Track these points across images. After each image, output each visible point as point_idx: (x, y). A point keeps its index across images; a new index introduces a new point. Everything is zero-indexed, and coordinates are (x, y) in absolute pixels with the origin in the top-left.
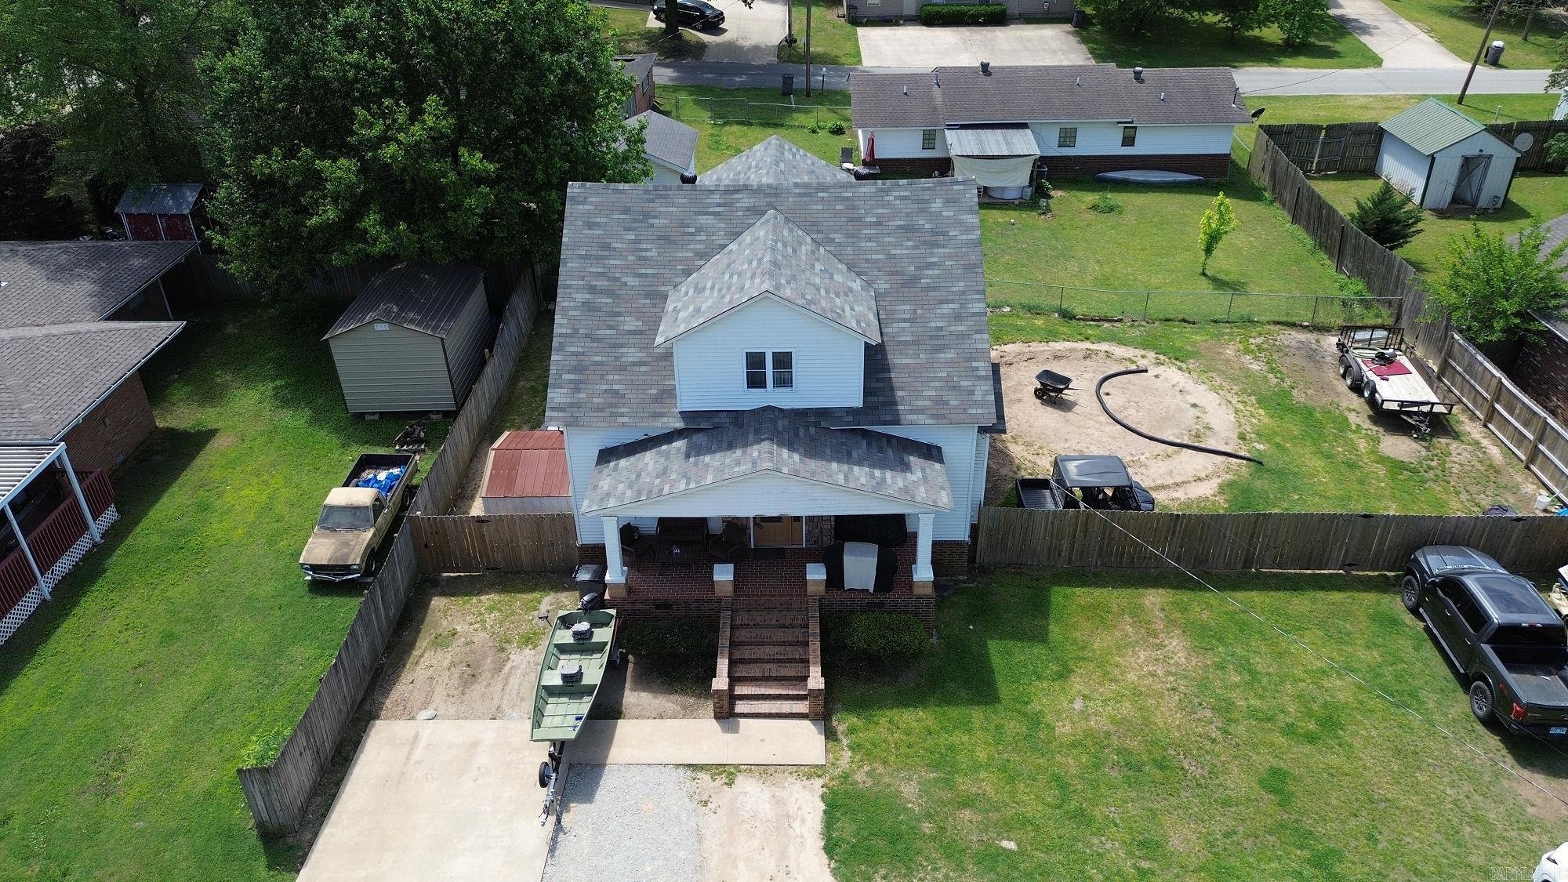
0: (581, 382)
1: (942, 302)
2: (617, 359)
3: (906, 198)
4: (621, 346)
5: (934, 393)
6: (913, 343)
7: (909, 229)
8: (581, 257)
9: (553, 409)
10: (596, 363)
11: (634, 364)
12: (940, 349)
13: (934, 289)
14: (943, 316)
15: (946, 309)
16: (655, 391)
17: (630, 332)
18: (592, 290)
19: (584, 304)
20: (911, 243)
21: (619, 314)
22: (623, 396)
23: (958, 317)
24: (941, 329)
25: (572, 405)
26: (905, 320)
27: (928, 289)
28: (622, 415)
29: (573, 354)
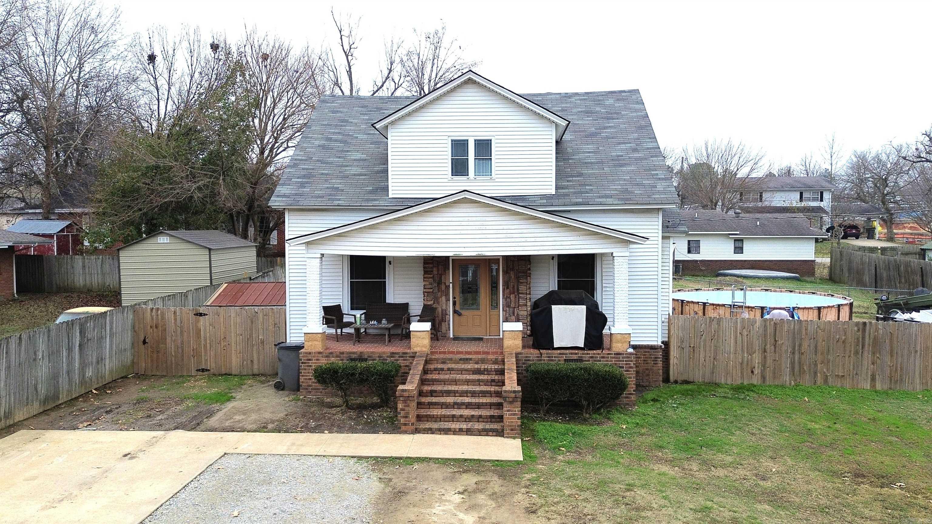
0: (307, 183)
1: (619, 144)
2: (340, 172)
3: (585, 99)
4: (347, 166)
5: (620, 187)
6: (597, 163)
7: (588, 113)
8: (324, 125)
9: (278, 196)
10: (322, 174)
11: (355, 175)
12: (622, 166)
13: (613, 138)
14: (622, 150)
15: (623, 146)
16: (371, 188)
17: (355, 160)
18: (330, 139)
19: (319, 146)
20: (591, 118)
21: (348, 151)
22: (342, 190)
23: (635, 150)
24: (622, 156)
25: (296, 194)
26: (589, 152)
27: (607, 138)
28: (339, 200)
29: (303, 169)
